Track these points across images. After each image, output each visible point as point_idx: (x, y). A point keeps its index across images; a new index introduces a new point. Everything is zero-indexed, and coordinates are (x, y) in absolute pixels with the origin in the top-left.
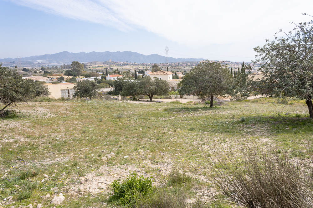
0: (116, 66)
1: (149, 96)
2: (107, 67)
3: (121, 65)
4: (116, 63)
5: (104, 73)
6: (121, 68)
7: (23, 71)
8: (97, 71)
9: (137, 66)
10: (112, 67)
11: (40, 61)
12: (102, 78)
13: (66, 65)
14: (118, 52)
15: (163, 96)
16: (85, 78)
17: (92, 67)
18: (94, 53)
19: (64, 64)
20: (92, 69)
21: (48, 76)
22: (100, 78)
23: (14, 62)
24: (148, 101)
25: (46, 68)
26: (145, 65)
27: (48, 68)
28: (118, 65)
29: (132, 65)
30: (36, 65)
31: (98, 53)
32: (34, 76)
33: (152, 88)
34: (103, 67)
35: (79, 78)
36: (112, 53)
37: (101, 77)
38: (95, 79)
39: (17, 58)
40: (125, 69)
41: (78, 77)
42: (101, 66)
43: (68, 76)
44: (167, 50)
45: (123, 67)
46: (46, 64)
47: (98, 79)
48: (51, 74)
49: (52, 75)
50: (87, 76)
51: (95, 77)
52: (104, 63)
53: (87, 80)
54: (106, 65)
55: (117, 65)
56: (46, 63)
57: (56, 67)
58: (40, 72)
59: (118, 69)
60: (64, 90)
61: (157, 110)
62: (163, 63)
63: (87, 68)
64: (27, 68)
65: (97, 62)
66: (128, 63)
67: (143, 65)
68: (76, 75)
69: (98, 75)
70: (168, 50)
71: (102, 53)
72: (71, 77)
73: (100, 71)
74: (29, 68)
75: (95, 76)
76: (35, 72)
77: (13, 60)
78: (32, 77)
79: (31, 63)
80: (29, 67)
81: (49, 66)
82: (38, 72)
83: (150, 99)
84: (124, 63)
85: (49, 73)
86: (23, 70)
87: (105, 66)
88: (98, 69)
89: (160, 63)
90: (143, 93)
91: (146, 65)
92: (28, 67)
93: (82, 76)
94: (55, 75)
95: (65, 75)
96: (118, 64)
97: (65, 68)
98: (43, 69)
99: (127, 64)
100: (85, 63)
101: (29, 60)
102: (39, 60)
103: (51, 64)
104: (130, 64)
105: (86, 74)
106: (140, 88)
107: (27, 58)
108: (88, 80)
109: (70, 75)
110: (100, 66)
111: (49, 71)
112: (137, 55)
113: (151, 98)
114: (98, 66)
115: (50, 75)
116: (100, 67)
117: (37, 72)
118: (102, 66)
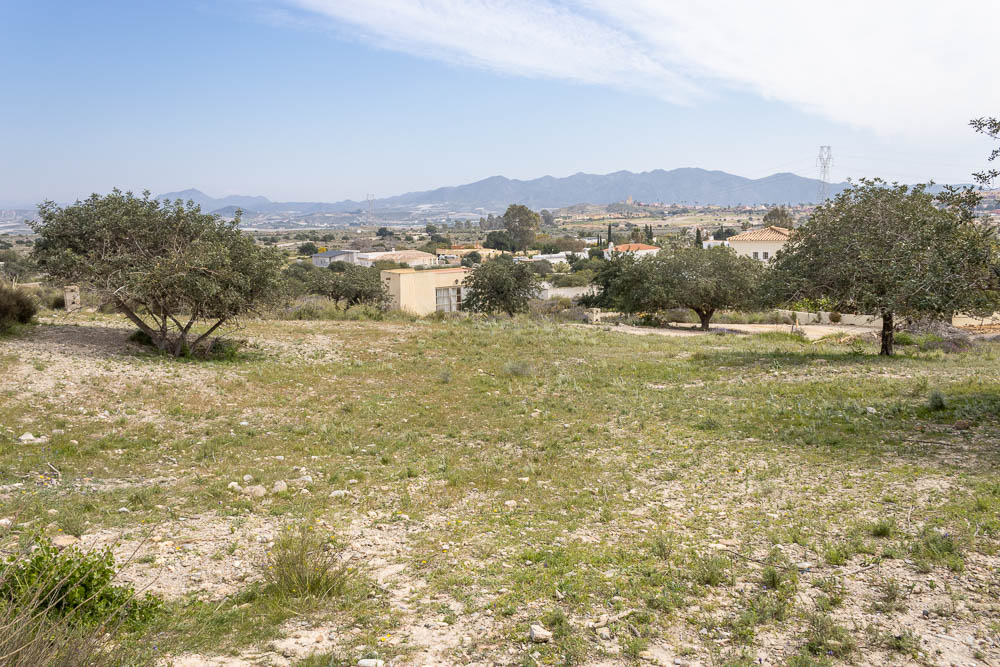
0: (645, 217)
1: (698, 311)
2: (618, 221)
3: (663, 213)
4: (647, 208)
5: (603, 240)
6: (663, 223)
7: (377, 238)
8: (582, 235)
9: (716, 217)
10: (632, 222)
11: (425, 207)
12: (591, 254)
13: (495, 217)
14: (658, 173)
15: (760, 315)
16: (540, 256)
17: (572, 223)
18: (580, 179)
19: (490, 215)
20: (569, 227)
21: (439, 251)
22: (584, 255)
23: (359, 212)
24: (693, 329)
25: (441, 227)
26: (745, 212)
27: (445, 226)
28: (652, 215)
29: (701, 212)
30: (414, 219)
31: (594, 177)
32: (398, 249)
33: (707, 283)
34: (606, 222)
35: (525, 255)
36: (637, 174)
37: (590, 252)
38: (568, 257)
39: (365, 199)
40: (674, 227)
41: (521, 253)
42: (599, 220)
43: (491, 251)
44: (825, 157)
45: (670, 221)
46: (442, 216)
47: (577, 259)
48: (446, 243)
49: (450, 248)
50: (547, 250)
51: (570, 253)
52: (610, 209)
53: (544, 261)
54: (617, 216)
55: (651, 212)
56: (441, 213)
57: (468, 223)
58: (422, 239)
59: (647, 227)
60: (447, 289)
61: (672, 356)
62: (811, 204)
63: (556, 226)
64: (389, 228)
65: (588, 207)
66: (689, 206)
67: (739, 211)
68: (517, 246)
69: (580, 247)
70: (829, 158)
71: (606, 178)
72: (499, 253)
73: (589, 235)
74: (396, 228)
75: (572, 250)
76: (409, 239)
77: (358, 207)
78: (394, 252)
79: (402, 215)
80: (397, 224)
81: (449, 220)
82: (416, 238)
83: (703, 322)
84: (674, 206)
85: (444, 241)
86: (378, 235)
87: (610, 218)
88: (588, 227)
89: (802, 205)
90: (674, 302)
91: (750, 212)
92: (395, 226)
93: (534, 249)
94: (459, 248)
95: (485, 247)
96: (653, 209)
97: (490, 226)
98: (430, 229)
99: (685, 211)
100: (550, 210)
101: (400, 206)
102: (424, 203)
103: (455, 216)
104: (694, 209)
105: (546, 243)
106: (663, 283)
107: (393, 200)
108: (548, 262)
109: (498, 245)
110: (596, 218)
111: (443, 235)
112: (721, 179)
113: (705, 319)
114: (590, 219)
115: (445, 248)
116: (594, 222)
117: (412, 239)
118: (603, 219)
